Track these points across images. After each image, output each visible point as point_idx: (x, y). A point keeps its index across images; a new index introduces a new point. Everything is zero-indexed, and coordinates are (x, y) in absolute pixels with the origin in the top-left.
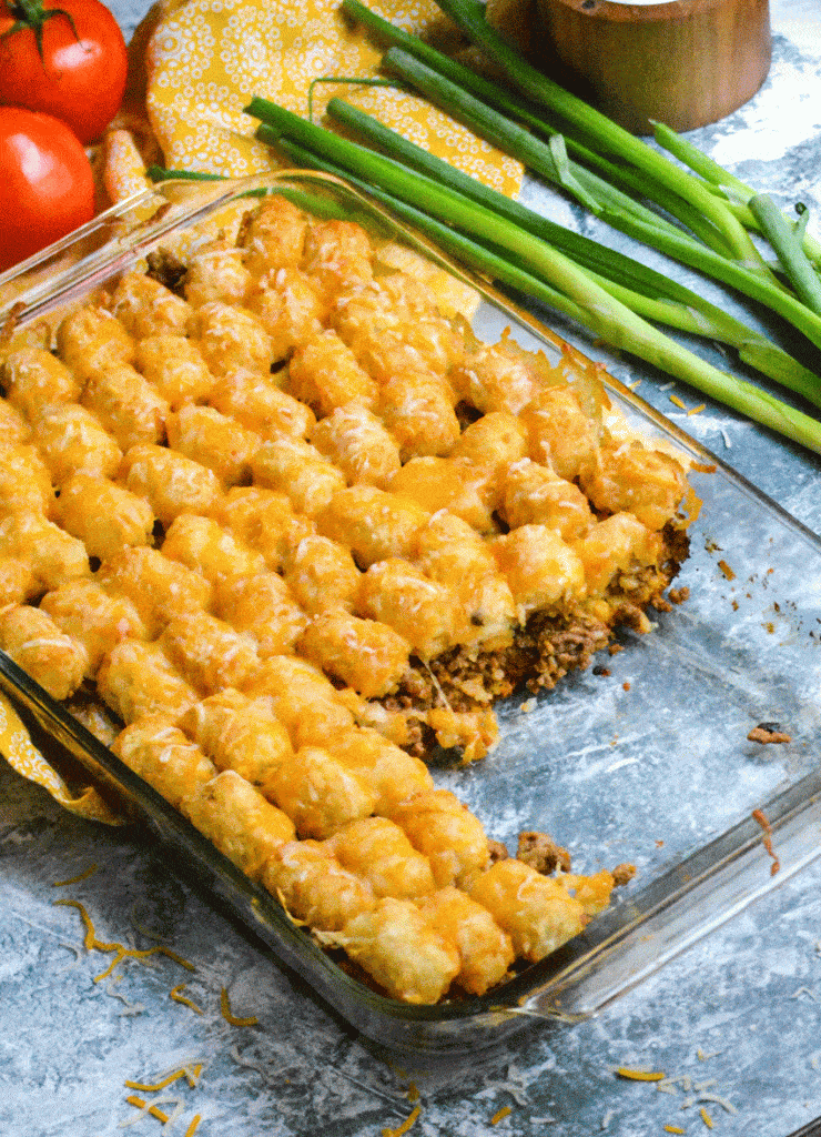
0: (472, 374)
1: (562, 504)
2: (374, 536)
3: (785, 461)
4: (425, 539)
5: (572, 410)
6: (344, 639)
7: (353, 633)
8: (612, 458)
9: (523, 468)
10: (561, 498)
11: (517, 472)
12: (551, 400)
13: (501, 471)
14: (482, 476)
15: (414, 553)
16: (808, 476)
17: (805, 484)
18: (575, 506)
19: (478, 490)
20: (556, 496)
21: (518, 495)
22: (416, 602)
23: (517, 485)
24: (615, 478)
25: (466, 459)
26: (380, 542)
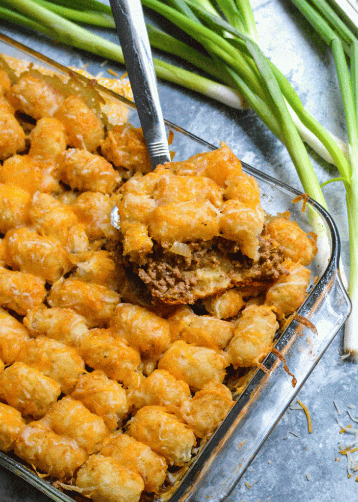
0: (21, 97)
1: (101, 174)
2: (4, 217)
3: (182, 99)
4: (33, 213)
5: (85, 110)
6: (11, 290)
7: (14, 285)
8: (121, 139)
9: (73, 155)
10: (100, 171)
11: (70, 159)
12: (72, 107)
13: (60, 159)
14: (50, 164)
15: (29, 222)
16: (197, 107)
17: (196, 112)
18: (108, 173)
19: (52, 174)
20: (97, 170)
21: (74, 172)
22: (42, 256)
23: (73, 167)
24: (124, 150)
25: (39, 157)
26: (8, 219)
